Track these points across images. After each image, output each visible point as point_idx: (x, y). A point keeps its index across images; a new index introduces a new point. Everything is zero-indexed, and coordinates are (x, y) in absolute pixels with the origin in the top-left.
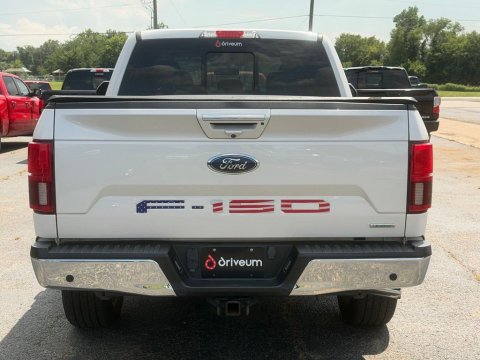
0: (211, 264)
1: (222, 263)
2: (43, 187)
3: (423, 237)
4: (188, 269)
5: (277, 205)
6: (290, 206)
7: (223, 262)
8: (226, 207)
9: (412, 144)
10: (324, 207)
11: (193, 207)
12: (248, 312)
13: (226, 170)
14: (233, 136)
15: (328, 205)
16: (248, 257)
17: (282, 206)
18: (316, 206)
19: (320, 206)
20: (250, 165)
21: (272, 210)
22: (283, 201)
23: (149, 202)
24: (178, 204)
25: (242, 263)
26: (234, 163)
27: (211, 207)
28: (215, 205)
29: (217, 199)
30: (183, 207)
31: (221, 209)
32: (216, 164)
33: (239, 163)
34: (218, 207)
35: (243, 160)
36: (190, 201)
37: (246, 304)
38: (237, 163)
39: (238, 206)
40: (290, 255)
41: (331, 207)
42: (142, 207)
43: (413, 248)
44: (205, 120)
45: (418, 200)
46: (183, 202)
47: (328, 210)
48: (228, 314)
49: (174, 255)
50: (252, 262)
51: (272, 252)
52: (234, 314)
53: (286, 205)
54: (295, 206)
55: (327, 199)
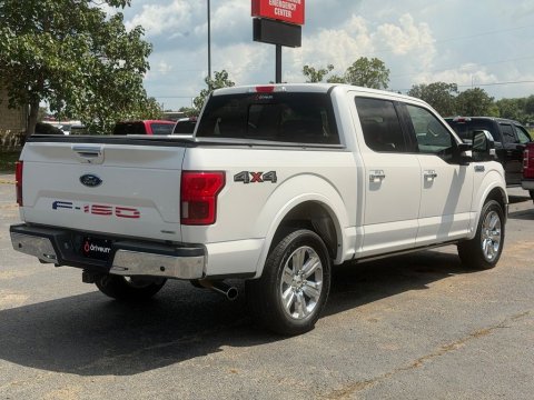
0: (87, 248)
5: (114, 210)
7: (93, 248)
10: (137, 216)
14: (89, 161)
16: (104, 246)
18: (132, 213)
20: (98, 181)
25: (101, 249)
29: (86, 203)
32: (83, 180)
33: (93, 180)
35: (94, 178)
38: (91, 179)
45: (185, 214)
50: (106, 249)
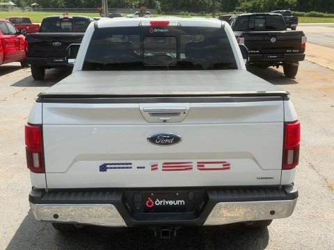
0: (150, 204)
1: (158, 203)
2: (36, 156)
3: (293, 183)
4: (135, 208)
5: (195, 165)
6: (203, 166)
8: (160, 167)
9: (286, 124)
10: (226, 166)
11: (138, 168)
12: (175, 234)
13: (160, 144)
14: (165, 121)
15: (229, 165)
16: (175, 199)
17: (198, 166)
18: (221, 166)
19: (224, 165)
20: (176, 140)
21: (191, 168)
22: (198, 163)
23: (108, 164)
24: (127, 166)
25: (171, 203)
26: (165, 138)
27: (150, 168)
28: (152, 166)
29: (154, 162)
30: (131, 168)
31: (157, 169)
32: (153, 140)
33: (169, 139)
34: (154, 167)
35: (171, 137)
36: (135, 164)
37: (174, 229)
38: (167, 138)
39: (168, 167)
40: (203, 198)
41: (231, 166)
42: (103, 168)
43: (286, 193)
44: (145, 111)
45: (290, 161)
46: (131, 164)
47: (229, 168)
48: (161, 237)
49: (126, 198)
50: (178, 202)
51: (191, 195)
52: (165, 237)
53: (201, 166)
54: (207, 166)
55: (228, 161)
